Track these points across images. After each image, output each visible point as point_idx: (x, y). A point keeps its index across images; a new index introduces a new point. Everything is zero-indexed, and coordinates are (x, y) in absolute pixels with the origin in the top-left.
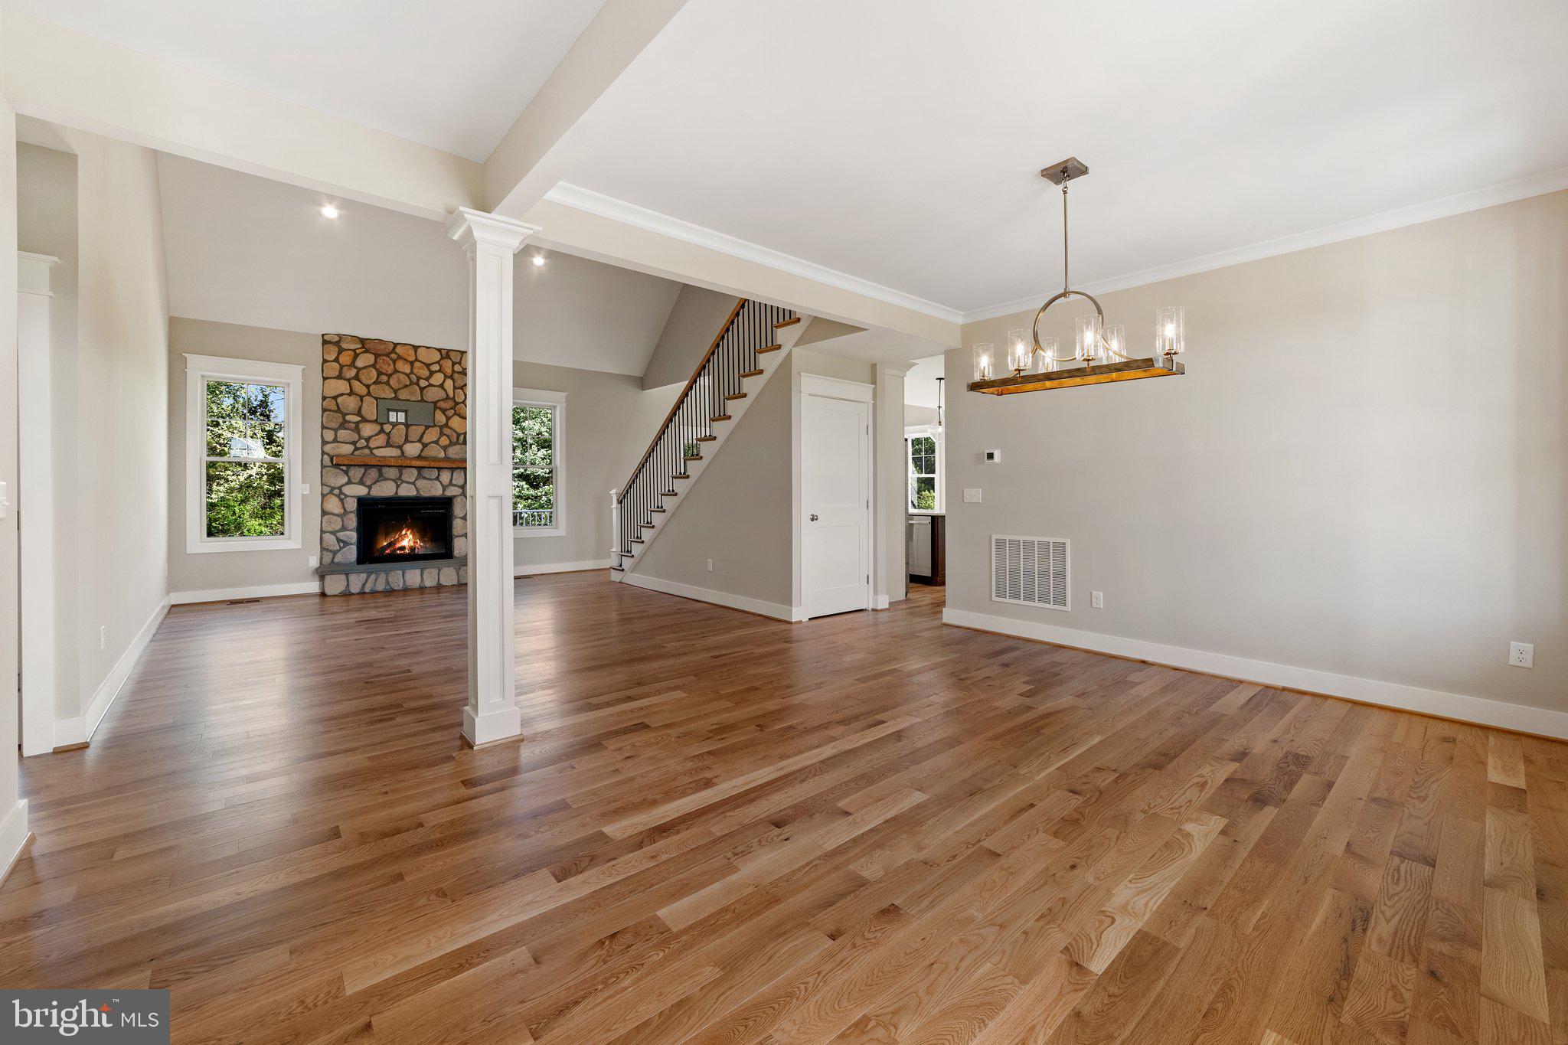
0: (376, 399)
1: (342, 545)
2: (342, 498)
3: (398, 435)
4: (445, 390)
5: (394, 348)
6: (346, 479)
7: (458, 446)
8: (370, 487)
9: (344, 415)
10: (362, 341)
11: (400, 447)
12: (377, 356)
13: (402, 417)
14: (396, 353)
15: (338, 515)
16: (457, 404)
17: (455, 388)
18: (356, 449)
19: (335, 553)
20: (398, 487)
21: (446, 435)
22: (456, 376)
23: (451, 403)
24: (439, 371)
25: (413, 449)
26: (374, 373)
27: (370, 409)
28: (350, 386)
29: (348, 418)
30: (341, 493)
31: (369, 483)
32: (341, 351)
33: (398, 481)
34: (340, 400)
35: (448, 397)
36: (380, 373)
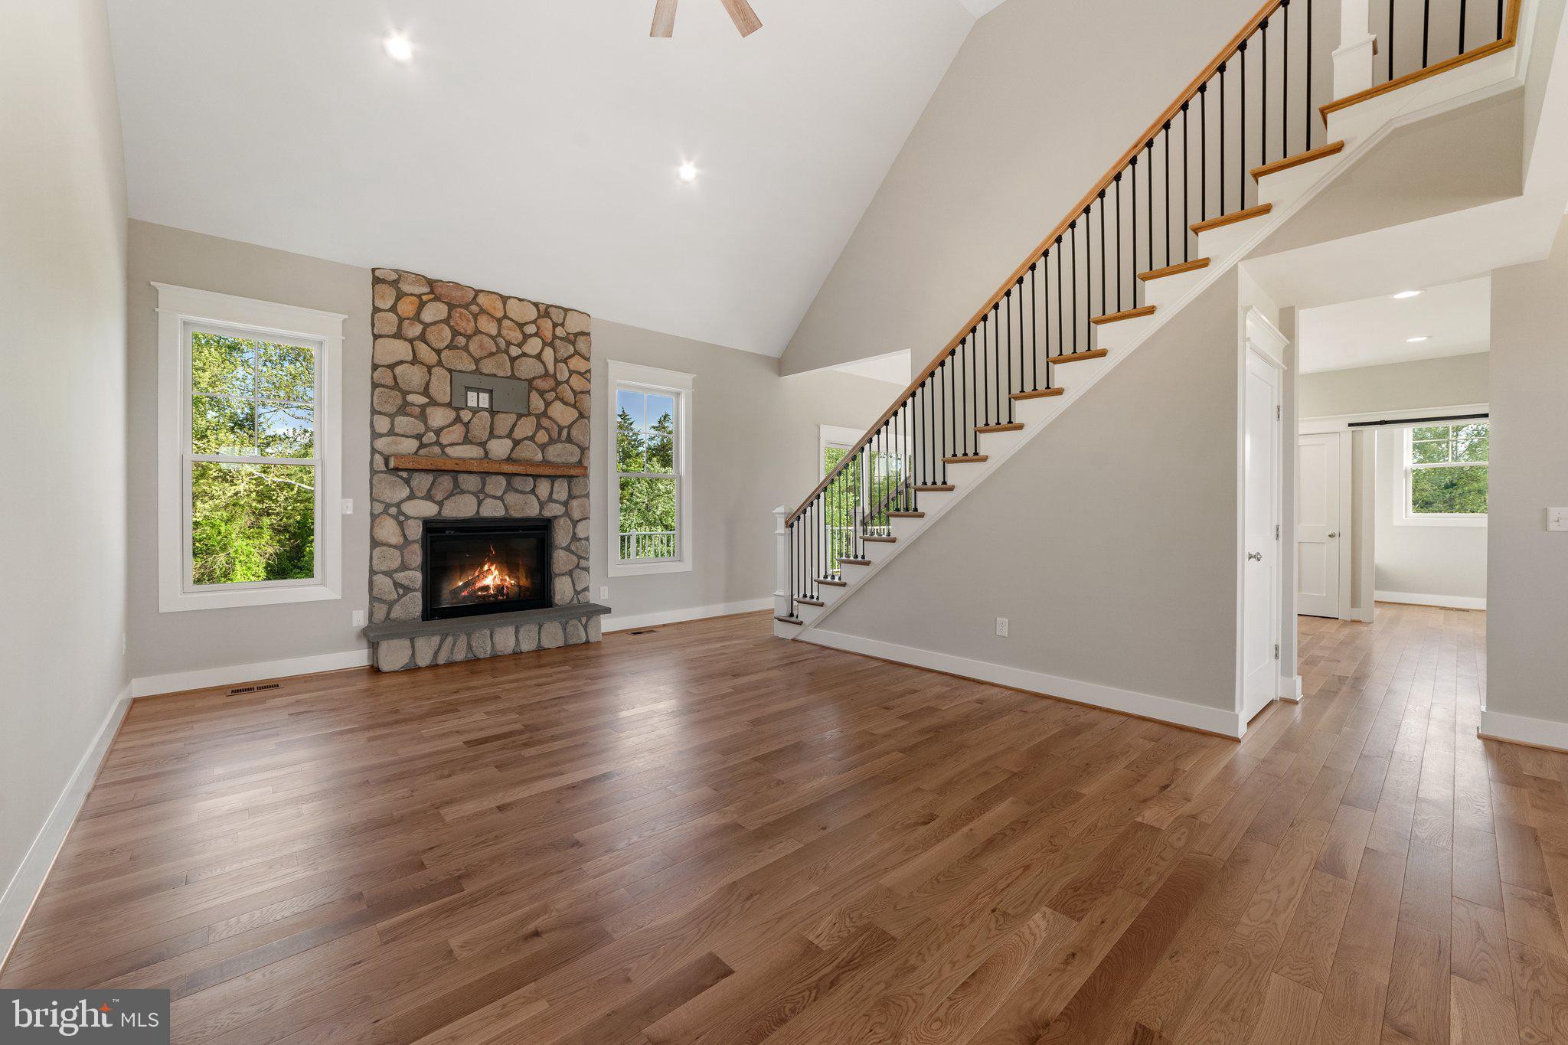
0: (450, 371)
1: (401, 591)
2: (401, 523)
3: (480, 426)
4: (543, 363)
5: (475, 298)
6: (406, 492)
7: (560, 446)
8: (441, 504)
9: (405, 393)
10: (431, 283)
11: (483, 444)
12: (451, 307)
13: (484, 400)
14: (478, 305)
15: (395, 547)
16: (558, 383)
17: (556, 361)
18: (422, 446)
19: (391, 605)
20: (480, 503)
21: (545, 428)
22: (558, 342)
23: (551, 383)
24: (536, 334)
25: (500, 448)
26: (447, 333)
27: (441, 388)
28: (413, 351)
29: (410, 398)
30: (400, 512)
31: (439, 497)
32: (400, 295)
33: (480, 495)
34: (398, 370)
35: (547, 374)
36: (455, 333)
